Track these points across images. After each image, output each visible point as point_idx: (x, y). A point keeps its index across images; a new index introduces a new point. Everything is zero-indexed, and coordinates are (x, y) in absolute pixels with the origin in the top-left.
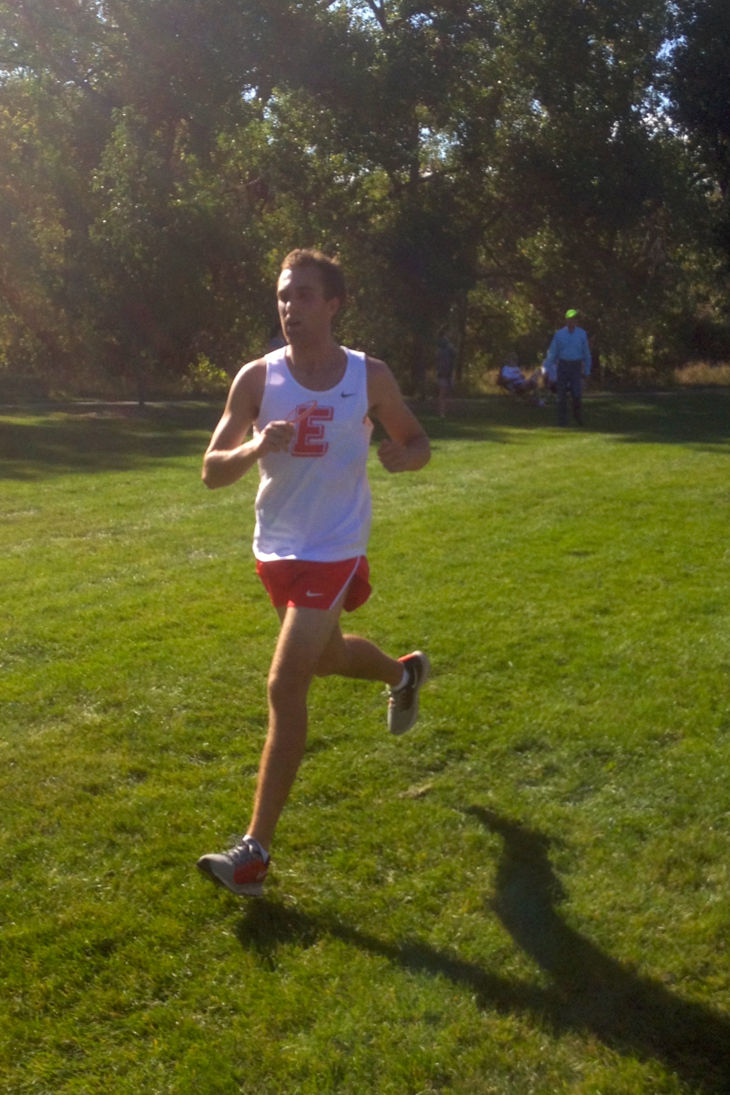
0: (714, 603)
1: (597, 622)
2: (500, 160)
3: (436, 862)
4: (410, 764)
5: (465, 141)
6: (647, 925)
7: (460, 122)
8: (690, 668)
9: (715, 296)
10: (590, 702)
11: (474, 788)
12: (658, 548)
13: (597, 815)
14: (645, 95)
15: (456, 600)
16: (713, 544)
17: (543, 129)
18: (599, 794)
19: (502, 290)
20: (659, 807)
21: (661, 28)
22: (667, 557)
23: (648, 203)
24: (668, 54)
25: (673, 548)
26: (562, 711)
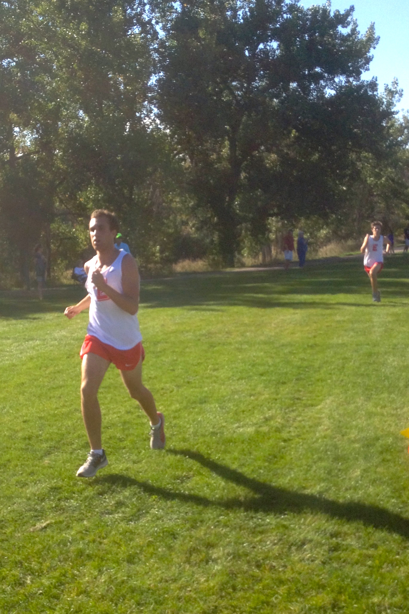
0: (205, 397)
1: (140, 414)
2: (62, 146)
3: (56, 567)
4: (36, 510)
5: (41, 135)
6: (180, 589)
7: (37, 124)
8: (195, 436)
9: (192, 221)
10: (139, 462)
11: (76, 520)
12: (171, 368)
13: (148, 527)
14: (143, 106)
15: (57, 408)
16: (202, 363)
17: (86, 127)
18: (148, 515)
19: (70, 223)
20: (183, 518)
21: (149, 67)
22: (176, 372)
23: (150, 169)
24: (154, 83)
25: (180, 367)
26: (124, 469)
